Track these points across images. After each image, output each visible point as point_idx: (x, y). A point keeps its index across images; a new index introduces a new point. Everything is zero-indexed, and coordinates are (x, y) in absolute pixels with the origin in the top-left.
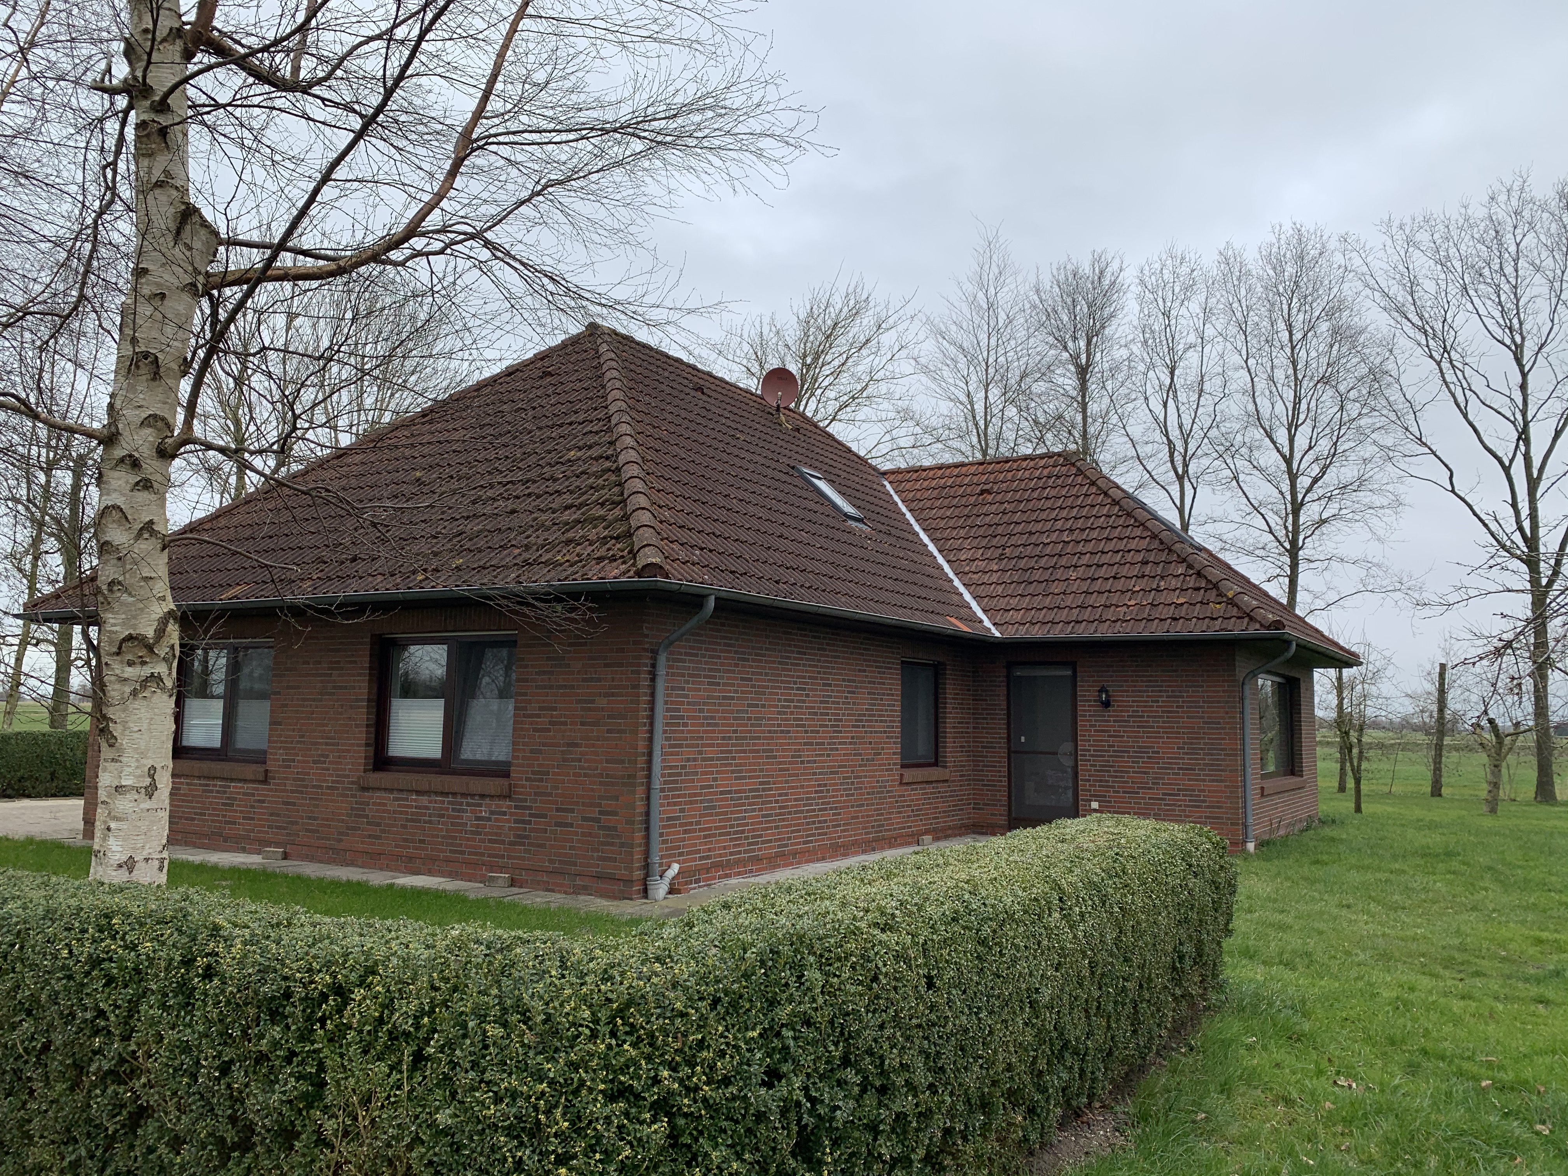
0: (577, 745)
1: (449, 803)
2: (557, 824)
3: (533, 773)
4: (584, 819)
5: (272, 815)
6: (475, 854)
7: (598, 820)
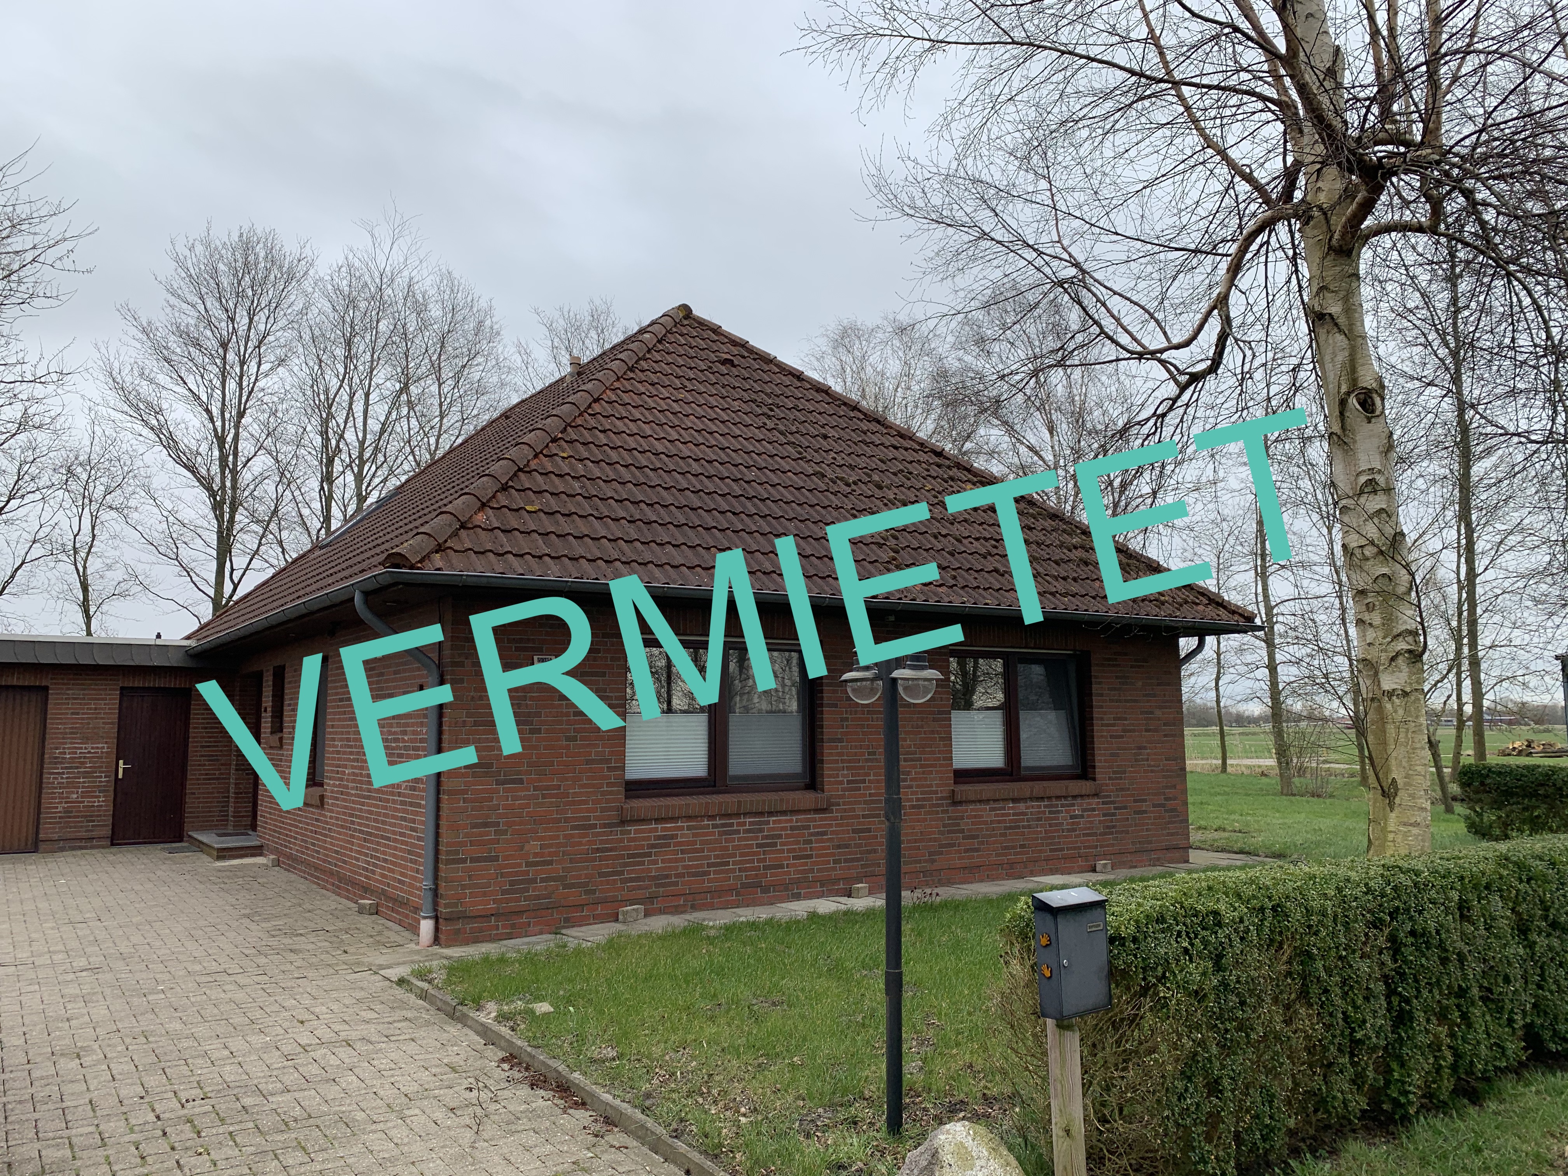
0: (1145, 748)
1: (1045, 806)
2: (1136, 813)
3: (1114, 772)
4: (1154, 806)
5: (839, 847)
6: (1075, 848)
7: (1163, 806)
